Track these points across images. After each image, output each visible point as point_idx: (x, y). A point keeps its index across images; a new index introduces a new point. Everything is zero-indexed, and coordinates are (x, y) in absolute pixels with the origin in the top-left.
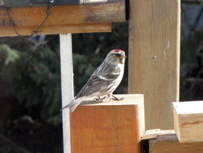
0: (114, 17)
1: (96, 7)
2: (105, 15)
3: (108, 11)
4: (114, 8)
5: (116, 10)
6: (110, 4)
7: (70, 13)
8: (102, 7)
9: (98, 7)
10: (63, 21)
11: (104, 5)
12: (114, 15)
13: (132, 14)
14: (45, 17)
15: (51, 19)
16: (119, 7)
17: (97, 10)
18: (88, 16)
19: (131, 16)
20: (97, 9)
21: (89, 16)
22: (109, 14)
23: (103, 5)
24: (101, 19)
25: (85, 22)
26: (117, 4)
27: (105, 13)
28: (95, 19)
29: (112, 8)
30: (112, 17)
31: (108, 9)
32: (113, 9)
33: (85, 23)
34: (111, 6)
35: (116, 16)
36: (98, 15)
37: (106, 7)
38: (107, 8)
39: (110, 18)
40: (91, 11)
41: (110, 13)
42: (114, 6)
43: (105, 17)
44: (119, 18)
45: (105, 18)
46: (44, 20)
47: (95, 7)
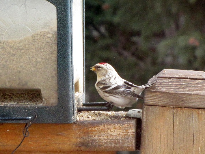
0: (119, 143)
1: (95, 128)
2: (106, 140)
3: (111, 135)
4: (119, 131)
5: (122, 134)
6: (114, 126)
7: (57, 135)
8: (102, 129)
9: (96, 129)
10: (47, 145)
11: (106, 126)
12: (119, 141)
13: (144, 141)
14: (21, 139)
15: (30, 142)
16: (127, 131)
17: (95, 133)
18: (81, 140)
19: (143, 143)
20: (95, 131)
21: (84, 141)
22: (111, 140)
23: (104, 126)
24: (99, 145)
25: (78, 148)
26: (124, 126)
27: (106, 138)
28: (92, 145)
29: (116, 131)
30: (116, 143)
31: (111, 131)
32: (118, 133)
33: (77, 150)
34: (115, 129)
35: (121, 142)
36: (96, 140)
37: (108, 129)
38: (109, 131)
39: (113, 145)
40: (87, 133)
41: (114, 138)
42: (120, 129)
43: (106, 143)
44: (125, 145)
45: (105, 145)
46: (19, 143)
47: (93, 129)
